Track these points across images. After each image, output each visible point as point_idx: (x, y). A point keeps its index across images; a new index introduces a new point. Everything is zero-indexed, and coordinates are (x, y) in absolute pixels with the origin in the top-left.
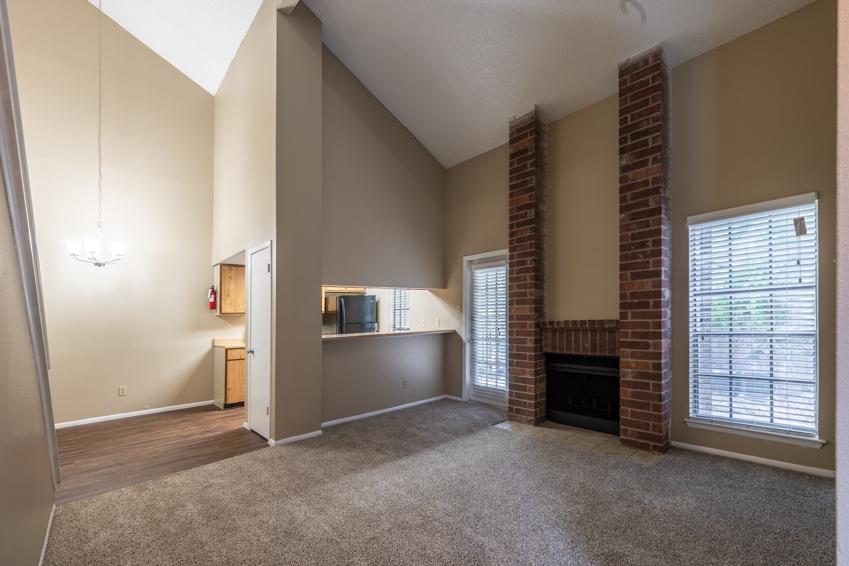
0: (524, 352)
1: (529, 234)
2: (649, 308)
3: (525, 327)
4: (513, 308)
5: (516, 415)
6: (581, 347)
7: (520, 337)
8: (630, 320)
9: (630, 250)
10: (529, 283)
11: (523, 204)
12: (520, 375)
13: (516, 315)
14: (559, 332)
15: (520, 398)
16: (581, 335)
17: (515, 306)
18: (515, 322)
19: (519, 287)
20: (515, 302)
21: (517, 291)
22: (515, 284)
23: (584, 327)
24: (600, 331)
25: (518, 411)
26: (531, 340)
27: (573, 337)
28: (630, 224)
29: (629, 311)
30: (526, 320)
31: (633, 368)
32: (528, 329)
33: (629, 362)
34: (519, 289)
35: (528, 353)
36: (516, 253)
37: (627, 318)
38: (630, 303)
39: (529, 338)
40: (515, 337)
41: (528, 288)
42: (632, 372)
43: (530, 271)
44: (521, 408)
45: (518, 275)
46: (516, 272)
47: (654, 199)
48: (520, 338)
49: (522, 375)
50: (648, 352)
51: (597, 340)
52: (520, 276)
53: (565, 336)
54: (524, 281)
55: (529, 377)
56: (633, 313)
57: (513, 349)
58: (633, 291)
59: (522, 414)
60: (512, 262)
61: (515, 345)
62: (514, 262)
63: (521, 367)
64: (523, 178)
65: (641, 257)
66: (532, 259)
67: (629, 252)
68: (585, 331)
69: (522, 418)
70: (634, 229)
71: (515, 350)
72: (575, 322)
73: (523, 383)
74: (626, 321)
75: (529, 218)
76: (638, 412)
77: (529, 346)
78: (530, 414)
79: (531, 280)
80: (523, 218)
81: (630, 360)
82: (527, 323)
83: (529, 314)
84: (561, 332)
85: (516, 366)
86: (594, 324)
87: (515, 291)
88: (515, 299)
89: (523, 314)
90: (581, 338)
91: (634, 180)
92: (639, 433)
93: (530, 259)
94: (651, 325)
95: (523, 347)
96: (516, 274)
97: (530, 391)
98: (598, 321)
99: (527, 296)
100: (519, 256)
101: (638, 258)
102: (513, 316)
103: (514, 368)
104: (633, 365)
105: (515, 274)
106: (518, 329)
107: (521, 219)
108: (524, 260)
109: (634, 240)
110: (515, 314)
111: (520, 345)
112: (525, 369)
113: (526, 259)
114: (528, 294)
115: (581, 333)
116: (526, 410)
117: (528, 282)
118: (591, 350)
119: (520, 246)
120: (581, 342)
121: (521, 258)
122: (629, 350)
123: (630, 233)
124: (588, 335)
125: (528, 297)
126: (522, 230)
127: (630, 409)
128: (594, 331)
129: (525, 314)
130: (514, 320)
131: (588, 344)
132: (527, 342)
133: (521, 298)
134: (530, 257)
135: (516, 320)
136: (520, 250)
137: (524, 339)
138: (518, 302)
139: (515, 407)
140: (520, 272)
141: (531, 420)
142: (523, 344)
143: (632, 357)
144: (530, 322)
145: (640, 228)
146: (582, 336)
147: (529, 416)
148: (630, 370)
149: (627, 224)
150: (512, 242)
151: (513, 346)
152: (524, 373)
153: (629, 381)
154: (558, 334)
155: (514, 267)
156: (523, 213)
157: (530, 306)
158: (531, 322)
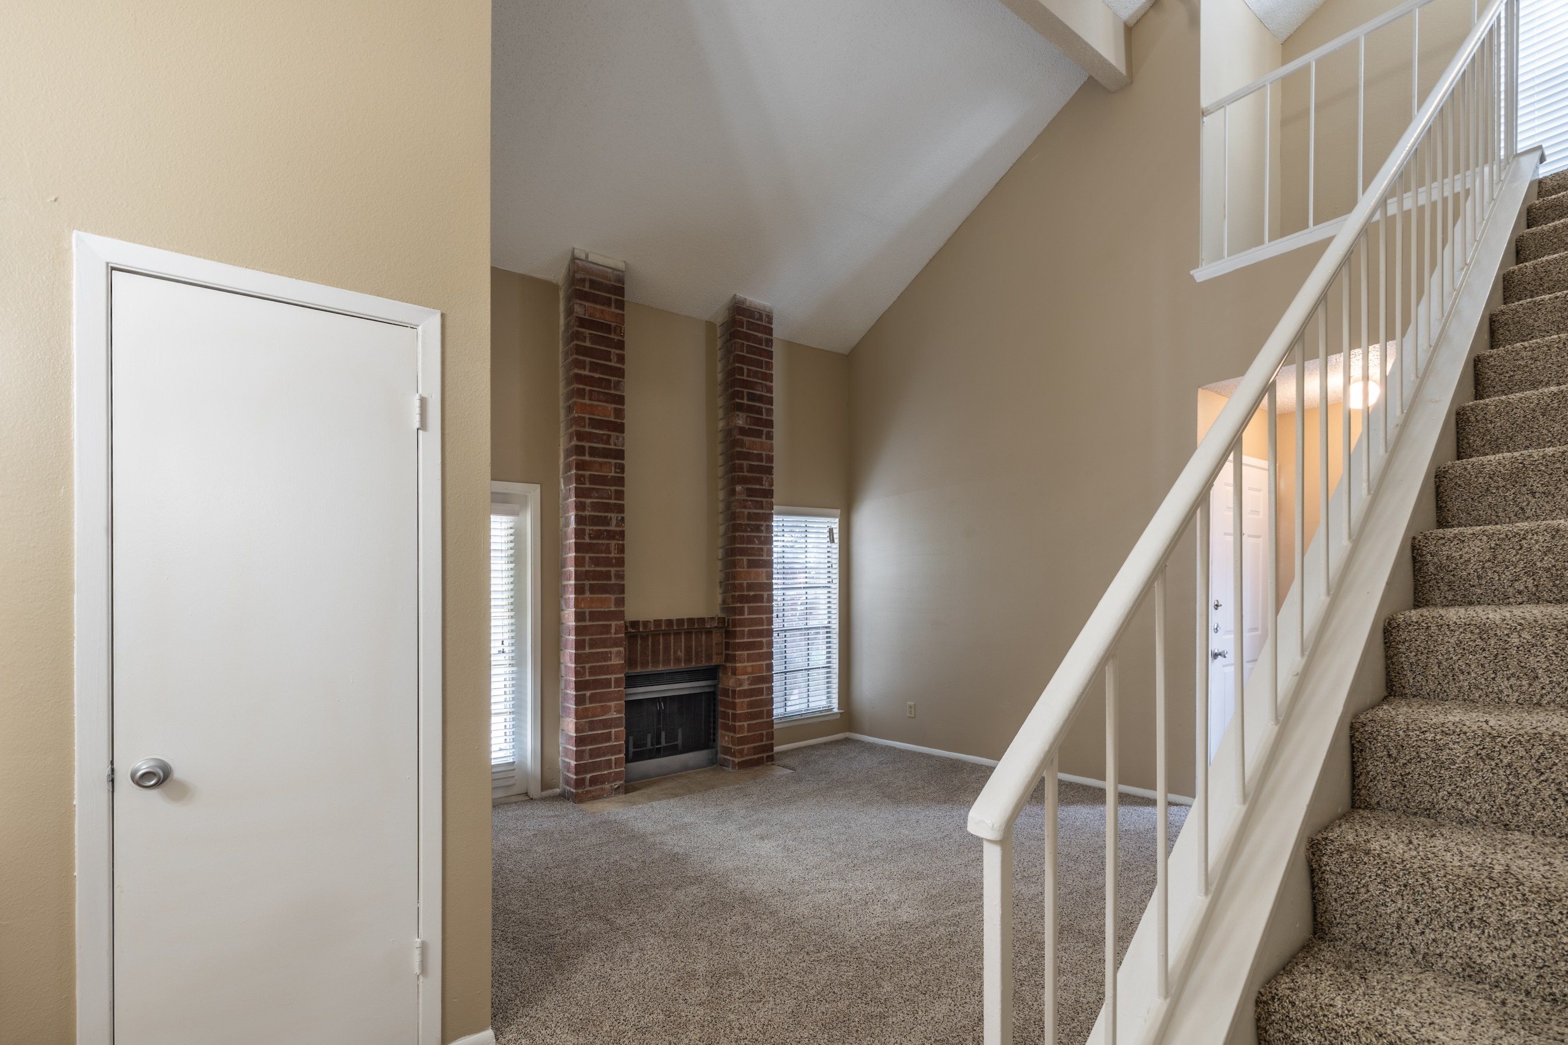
0: (605, 674)
1: (613, 474)
2: (763, 602)
3: (608, 632)
4: (583, 599)
5: (591, 789)
6: (672, 657)
7: (599, 650)
8: (746, 616)
9: (746, 531)
10: (615, 557)
11: (602, 418)
12: (599, 716)
13: (590, 612)
14: (642, 638)
15: (599, 757)
16: (672, 641)
17: (588, 595)
18: (588, 623)
19: (596, 562)
20: (587, 588)
21: (592, 569)
22: (587, 556)
23: (681, 628)
24: (696, 633)
25: (594, 781)
26: (618, 653)
27: (661, 644)
28: (747, 500)
29: (746, 605)
30: (609, 620)
31: (750, 674)
32: (613, 636)
33: (746, 667)
34: (597, 565)
35: (613, 677)
36: (588, 501)
37: (743, 614)
38: (747, 595)
39: (615, 650)
40: (587, 650)
41: (612, 566)
42: (748, 679)
43: (617, 537)
44: (599, 773)
45: (594, 542)
46: (590, 534)
47: (767, 478)
48: (598, 653)
49: (603, 715)
50: (763, 653)
51: (692, 645)
52: (597, 543)
53: (650, 643)
54: (606, 553)
55: (615, 715)
56: (749, 608)
57: (585, 672)
58: (749, 581)
59: (603, 783)
60: (582, 516)
61: (587, 666)
62: (585, 517)
63: (600, 702)
64: (603, 374)
65: (757, 542)
66: (619, 518)
67: (745, 534)
68: (677, 634)
69: (602, 789)
70: (750, 508)
71: (587, 674)
72: (670, 622)
73: (605, 728)
74: (743, 617)
75: (612, 447)
76: (753, 724)
77: (615, 663)
78: (617, 776)
79: (618, 553)
80: (602, 443)
81: (746, 664)
82: (611, 625)
83: (615, 609)
84: (645, 639)
85: (590, 703)
86: (694, 624)
87: (587, 568)
88: (587, 582)
89: (603, 610)
90: (672, 644)
91: (750, 449)
92: (755, 748)
93: (617, 517)
94: (765, 622)
95: (603, 666)
96: (590, 538)
97: (617, 739)
98: (698, 619)
99: (611, 580)
100: (595, 506)
101: (753, 543)
102: (584, 613)
103: (587, 706)
104: (749, 670)
105: (587, 537)
106: (594, 637)
107: (599, 443)
108: (606, 517)
109: (750, 521)
110: (587, 610)
111: (598, 664)
112: (608, 704)
113: (609, 515)
114: (613, 576)
115: (672, 637)
116: (610, 773)
117: (612, 555)
118: (685, 660)
119: (597, 490)
120: (672, 651)
121: (599, 512)
122: (746, 653)
123: (746, 511)
124: (681, 638)
125: (613, 582)
126: (601, 464)
127: (746, 724)
128: (688, 633)
129: (606, 610)
130: (585, 620)
131: (681, 652)
132: (611, 657)
133: (600, 582)
134: (617, 513)
135: (590, 620)
136: (598, 498)
137: (606, 652)
138: (593, 589)
139: (588, 776)
140: (598, 535)
141: (619, 787)
142: (605, 661)
143: (748, 662)
144: (616, 622)
145: (756, 508)
146: (674, 642)
147: (614, 781)
148: (746, 677)
149: (744, 500)
150: (582, 479)
151: (584, 668)
152: (606, 710)
153: (745, 690)
154: (639, 642)
155: (586, 525)
156: (604, 434)
157: (616, 596)
158: (618, 623)
